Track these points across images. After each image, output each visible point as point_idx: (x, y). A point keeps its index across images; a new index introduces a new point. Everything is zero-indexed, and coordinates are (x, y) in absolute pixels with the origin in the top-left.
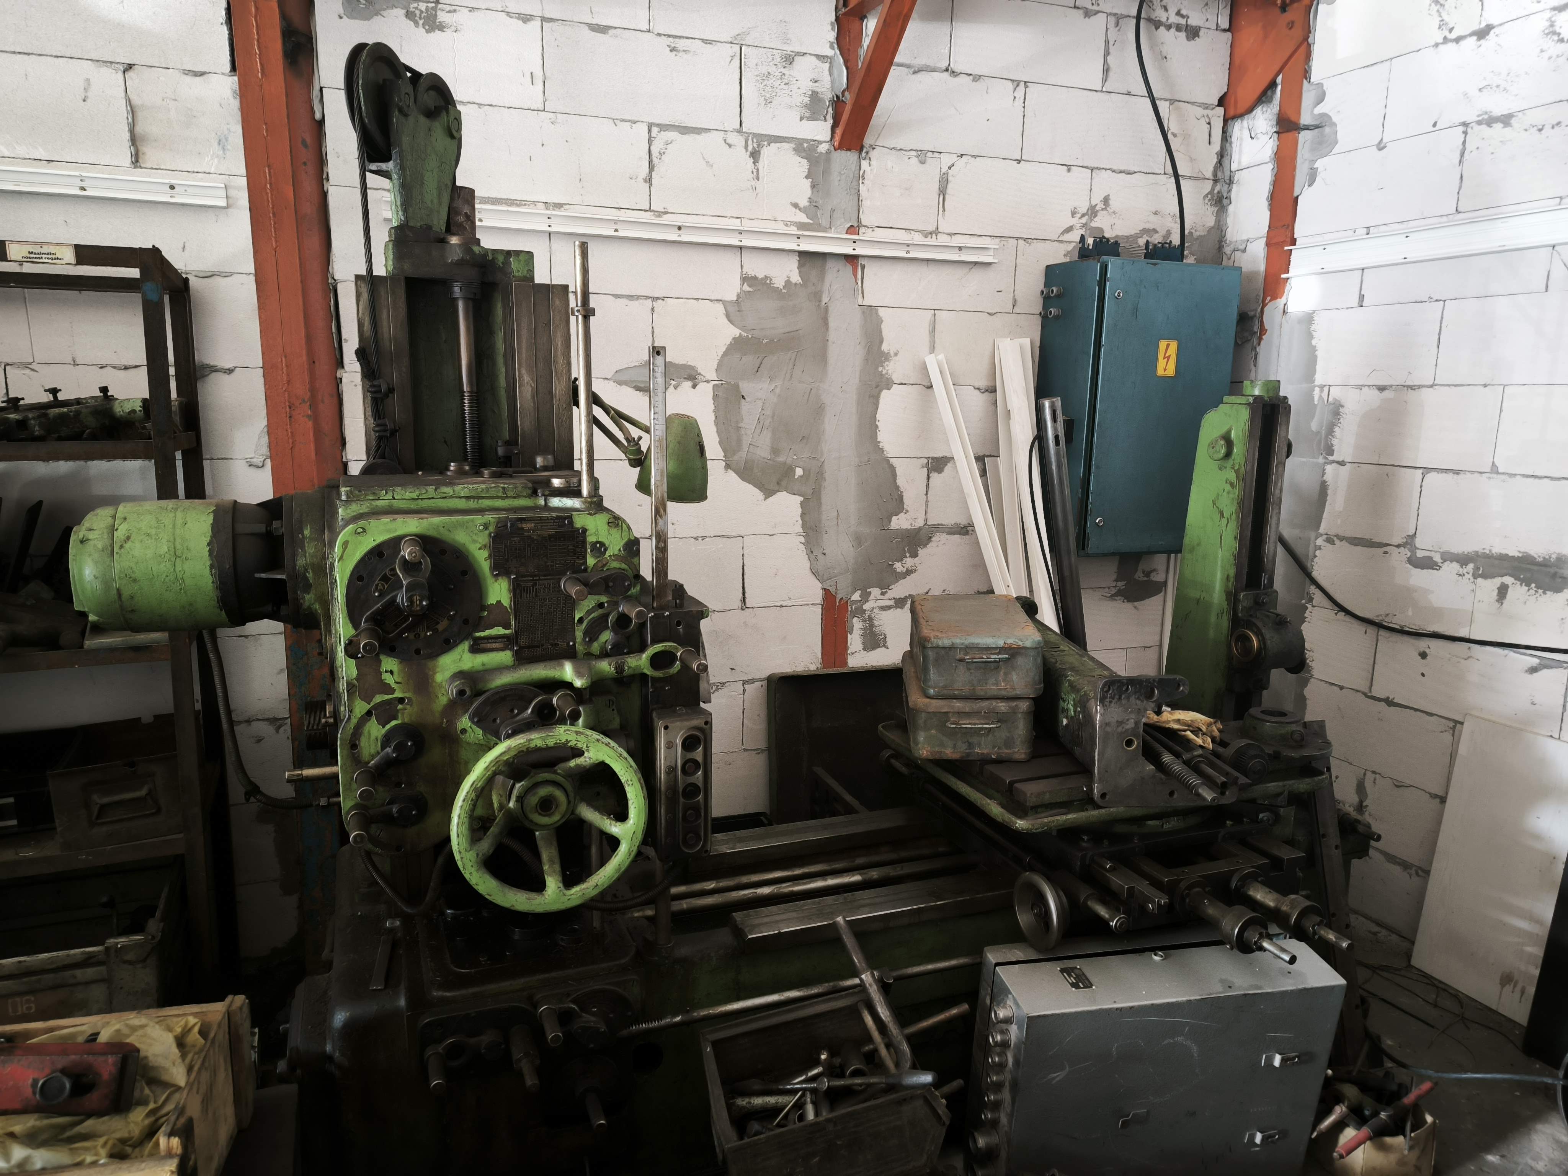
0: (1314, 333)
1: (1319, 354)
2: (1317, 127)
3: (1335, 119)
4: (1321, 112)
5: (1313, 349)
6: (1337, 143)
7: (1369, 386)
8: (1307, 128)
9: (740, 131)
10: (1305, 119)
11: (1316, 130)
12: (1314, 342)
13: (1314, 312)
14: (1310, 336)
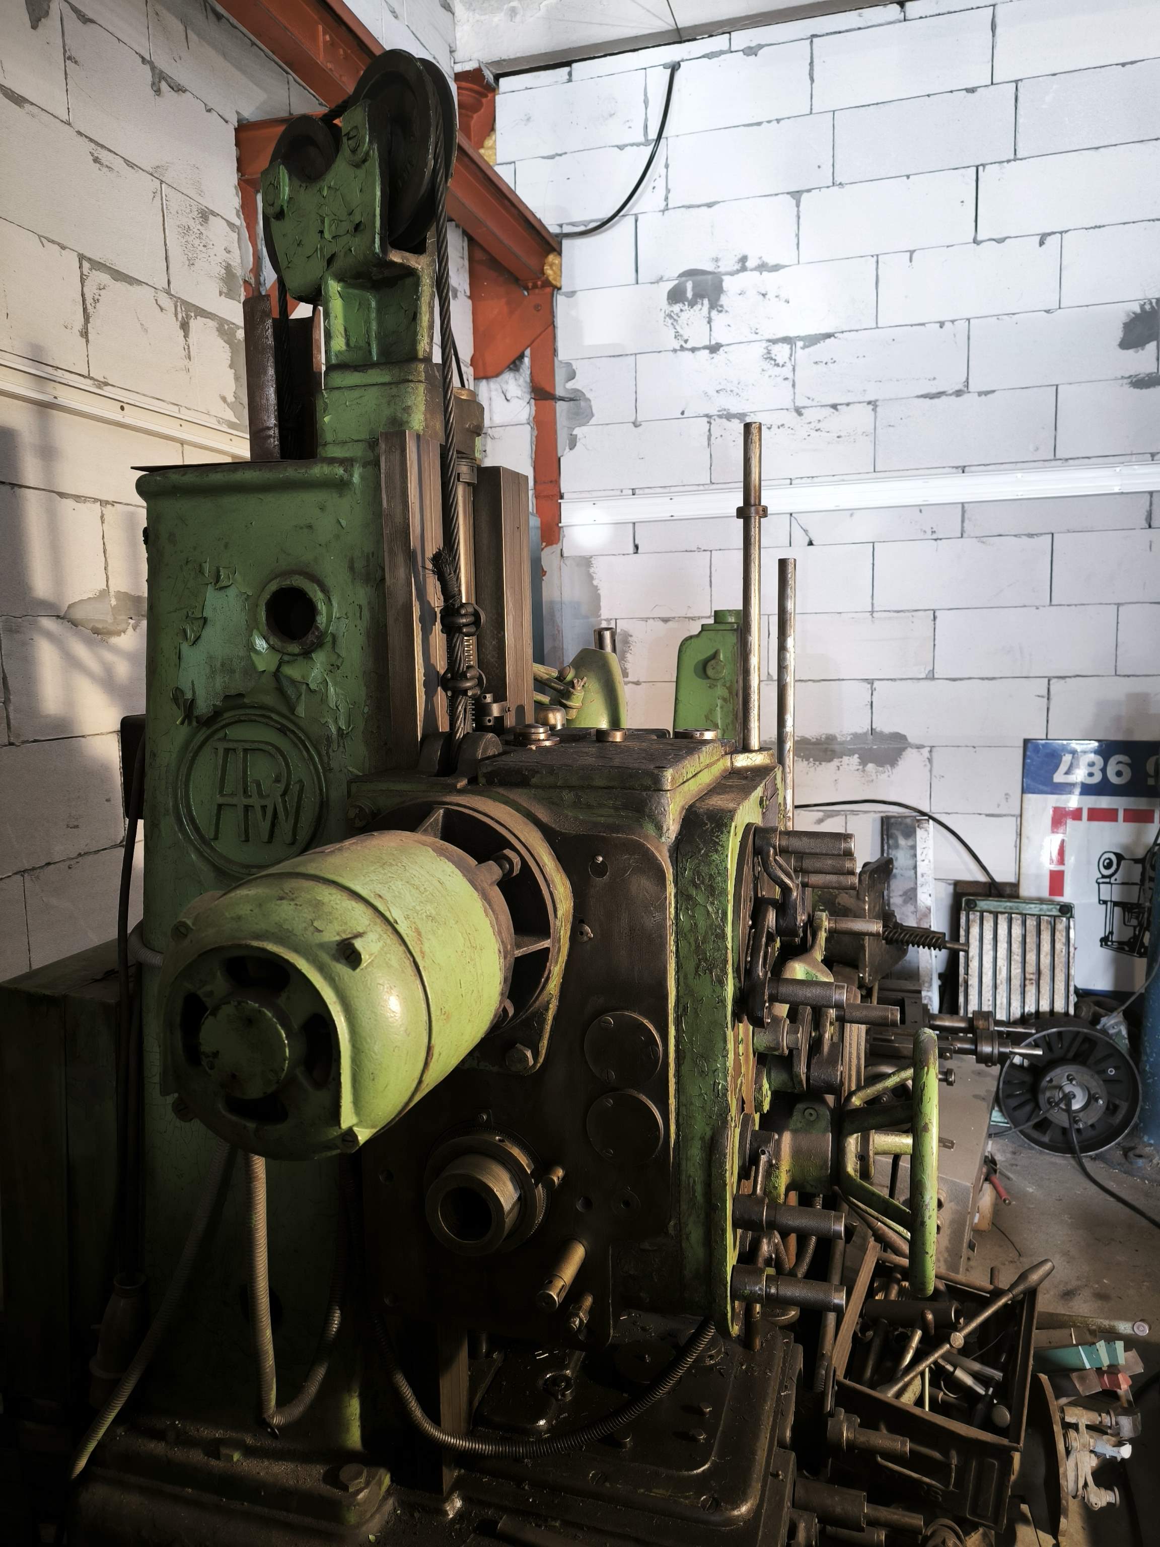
0: (594, 575)
1: (603, 592)
2: (571, 400)
3: (588, 395)
4: (573, 387)
5: (596, 588)
6: (592, 415)
7: (654, 618)
8: (562, 399)
9: (168, 292)
10: (559, 392)
11: (572, 402)
12: (595, 583)
13: (591, 557)
14: (591, 578)
